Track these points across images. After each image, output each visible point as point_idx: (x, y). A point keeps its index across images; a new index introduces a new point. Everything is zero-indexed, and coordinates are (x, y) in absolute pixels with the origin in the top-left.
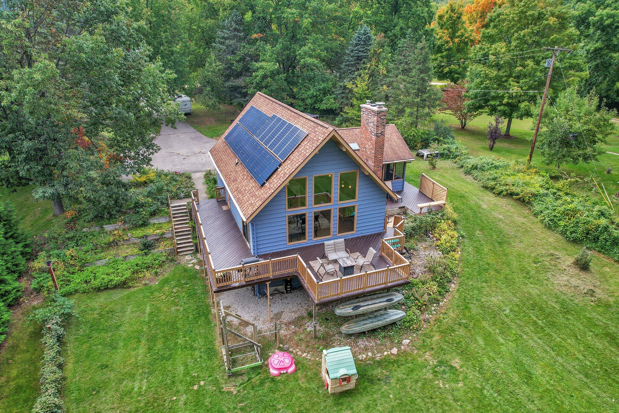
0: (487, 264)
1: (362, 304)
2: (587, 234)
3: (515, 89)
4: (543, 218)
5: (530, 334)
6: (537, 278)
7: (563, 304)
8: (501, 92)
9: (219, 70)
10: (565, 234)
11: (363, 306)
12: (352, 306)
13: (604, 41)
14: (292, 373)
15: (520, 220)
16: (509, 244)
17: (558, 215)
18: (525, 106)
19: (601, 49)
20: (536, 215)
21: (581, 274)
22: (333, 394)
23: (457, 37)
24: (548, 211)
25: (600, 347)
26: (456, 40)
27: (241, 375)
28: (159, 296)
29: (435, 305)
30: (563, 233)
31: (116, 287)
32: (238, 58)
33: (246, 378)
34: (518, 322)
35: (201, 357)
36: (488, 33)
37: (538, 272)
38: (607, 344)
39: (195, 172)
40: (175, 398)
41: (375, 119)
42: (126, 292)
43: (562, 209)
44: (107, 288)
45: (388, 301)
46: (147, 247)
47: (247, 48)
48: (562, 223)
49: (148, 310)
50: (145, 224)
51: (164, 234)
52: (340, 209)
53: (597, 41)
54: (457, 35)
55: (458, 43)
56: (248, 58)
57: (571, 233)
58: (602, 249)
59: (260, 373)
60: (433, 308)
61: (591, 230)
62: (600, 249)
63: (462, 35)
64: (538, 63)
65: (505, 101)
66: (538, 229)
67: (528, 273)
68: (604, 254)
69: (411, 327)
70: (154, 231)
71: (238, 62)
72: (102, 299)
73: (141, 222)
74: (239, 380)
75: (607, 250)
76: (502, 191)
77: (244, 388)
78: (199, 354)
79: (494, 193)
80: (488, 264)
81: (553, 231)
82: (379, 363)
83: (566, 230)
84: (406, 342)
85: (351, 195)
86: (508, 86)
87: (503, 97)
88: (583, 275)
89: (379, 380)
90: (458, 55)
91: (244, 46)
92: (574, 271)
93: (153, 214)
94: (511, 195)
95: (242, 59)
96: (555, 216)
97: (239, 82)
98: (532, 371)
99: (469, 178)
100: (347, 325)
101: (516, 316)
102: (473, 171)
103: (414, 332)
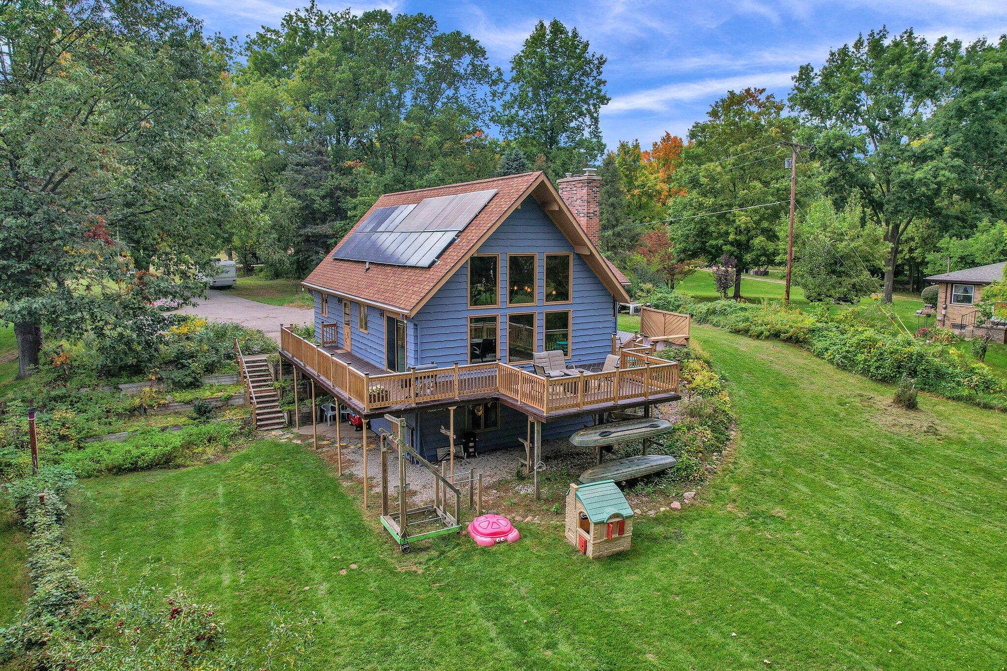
0: (773, 408)
1: (612, 430)
2: (899, 367)
3: (743, 219)
4: (832, 357)
5: (871, 476)
6: (851, 421)
7: (900, 444)
8: (723, 228)
9: (293, 209)
10: (869, 371)
11: (615, 432)
12: (599, 431)
13: (837, 169)
14: (515, 541)
15: (801, 362)
16: (796, 386)
17: (851, 349)
18: (761, 241)
19: (835, 179)
20: (820, 355)
21: (907, 412)
22: (597, 559)
23: (636, 188)
24: (835, 348)
25: (976, 482)
26: (636, 192)
27: (426, 549)
28: (236, 474)
29: (715, 454)
30: (865, 372)
31: (151, 466)
32: (322, 193)
33: (434, 553)
34: (848, 466)
35: (340, 536)
36: (693, 152)
37: (849, 414)
38: (983, 479)
39: (268, 332)
40: (307, 588)
41: (584, 191)
42: (172, 473)
43: (854, 340)
44: (134, 468)
45: (651, 426)
46: (203, 412)
47: (337, 179)
48: (860, 357)
49: (221, 490)
50: (195, 384)
51: (229, 398)
52: (547, 315)
53: (829, 171)
54: (636, 183)
55: (639, 195)
56: (339, 193)
57: (878, 368)
58: (925, 384)
59: (458, 544)
60: (714, 458)
61: (902, 361)
62: (922, 385)
63: (643, 186)
64: (766, 184)
65: (731, 237)
66: (830, 369)
67: (836, 415)
68: (929, 391)
69: (691, 478)
70: (213, 393)
71: (323, 198)
72: (126, 483)
73: (189, 379)
74: (423, 557)
75: (932, 385)
76: (762, 333)
77: (436, 566)
78: (336, 533)
79: (750, 336)
80: (776, 408)
81: (850, 371)
82: (657, 520)
83: (869, 366)
84: (689, 494)
85: (563, 295)
86: (732, 218)
87: (727, 233)
88: (912, 414)
89: (666, 538)
90: (640, 213)
91: (332, 176)
92: (897, 411)
93: (210, 369)
94: (776, 335)
95: (330, 195)
96: (847, 352)
97: (324, 229)
98: (896, 513)
99: (707, 327)
100: (591, 471)
101: (841, 460)
102: (711, 317)
103: (697, 484)
